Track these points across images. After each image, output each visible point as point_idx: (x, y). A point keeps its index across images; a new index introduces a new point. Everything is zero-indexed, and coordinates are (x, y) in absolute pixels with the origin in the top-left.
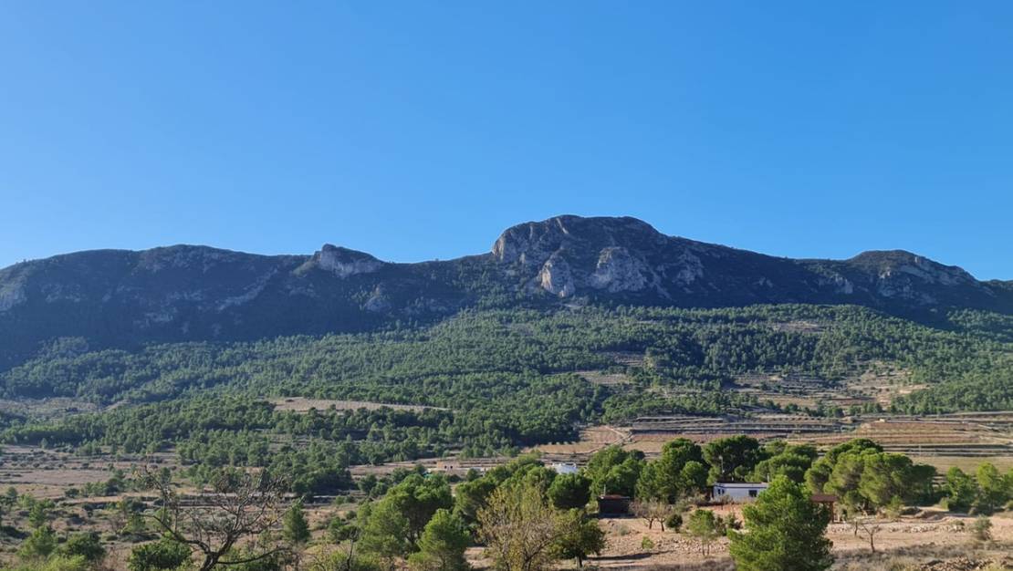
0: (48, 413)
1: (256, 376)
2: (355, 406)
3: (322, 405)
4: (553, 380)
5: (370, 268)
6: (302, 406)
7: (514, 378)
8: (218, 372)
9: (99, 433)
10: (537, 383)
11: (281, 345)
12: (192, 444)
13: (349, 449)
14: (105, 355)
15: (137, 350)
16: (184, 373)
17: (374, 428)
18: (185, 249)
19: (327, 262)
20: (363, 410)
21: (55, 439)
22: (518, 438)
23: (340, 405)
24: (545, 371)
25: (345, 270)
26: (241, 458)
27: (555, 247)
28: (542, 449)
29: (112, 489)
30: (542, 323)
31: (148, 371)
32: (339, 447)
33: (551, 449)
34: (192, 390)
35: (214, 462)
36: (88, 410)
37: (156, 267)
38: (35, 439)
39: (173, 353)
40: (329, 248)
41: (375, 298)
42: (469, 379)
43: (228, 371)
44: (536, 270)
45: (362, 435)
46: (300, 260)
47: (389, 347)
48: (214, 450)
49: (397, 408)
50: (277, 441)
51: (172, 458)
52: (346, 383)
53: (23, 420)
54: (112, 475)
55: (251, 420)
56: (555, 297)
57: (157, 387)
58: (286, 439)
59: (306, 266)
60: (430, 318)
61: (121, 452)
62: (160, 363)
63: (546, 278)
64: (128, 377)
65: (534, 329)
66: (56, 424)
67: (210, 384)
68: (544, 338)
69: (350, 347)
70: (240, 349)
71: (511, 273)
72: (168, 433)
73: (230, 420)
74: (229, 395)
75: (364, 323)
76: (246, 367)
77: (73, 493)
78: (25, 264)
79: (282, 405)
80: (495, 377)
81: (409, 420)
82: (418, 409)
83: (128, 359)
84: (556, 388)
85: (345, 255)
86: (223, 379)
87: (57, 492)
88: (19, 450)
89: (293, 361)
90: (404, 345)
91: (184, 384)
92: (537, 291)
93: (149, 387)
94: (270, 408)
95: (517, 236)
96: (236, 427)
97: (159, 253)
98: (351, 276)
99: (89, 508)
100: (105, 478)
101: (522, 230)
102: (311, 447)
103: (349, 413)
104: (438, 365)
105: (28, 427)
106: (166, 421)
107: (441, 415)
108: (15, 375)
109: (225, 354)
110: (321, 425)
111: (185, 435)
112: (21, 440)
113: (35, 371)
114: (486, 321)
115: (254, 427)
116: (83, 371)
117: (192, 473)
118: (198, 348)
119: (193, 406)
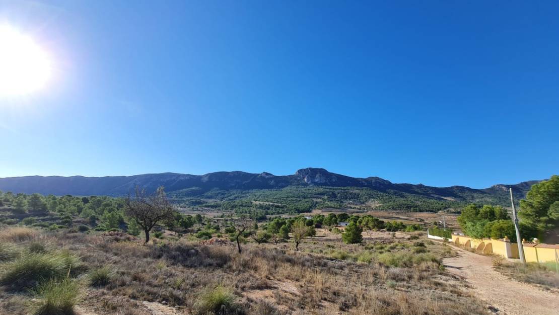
0: (211, 202)
1: (249, 197)
2: (268, 203)
3: (261, 203)
4: (306, 200)
5: (271, 177)
6: (258, 203)
7: (299, 199)
8: (242, 195)
9: (220, 206)
10: (303, 200)
11: (254, 191)
12: (237, 209)
13: (266, 212)
14: (222, 191)
15: (228, 191)
16: (236, 195)
17: (271, 208)
18: (237, 172)
19: (263, 175)
20: (269, 204)
21: (212, 207)
22: (299, 211)
23: (265, 203)
24: (305, 198)
25: (267, 177)
26: (246, 212)
27: (308, 174)
28: (304, 214)
29: (222, 217)
30: (305, 188)
31: (229, 195)
32: (264, 211)
33: (305, 214)
34: (237, 199)
35: (241, 213)
36: (219, 202)
37: (232, 175)
38: (208, 206)
39: (235, 191)
40: (264, 172)
41: (272, 182)
42: (290, 199)
43: (244, 195)
44: (304, 178)
45: (269, 209)
46: (258, 174)
47: (274, 192)
48: (241, 210)
49: (276, 204)
50: (253, 209)
51: (233, 211)
52: (266, 199)
53: (207, 203)
54: (222, 214)
55: (249, 205)
56: (307, 183)
57: (231, 198)
58: (255, 209)
59: (260, 175)
60: (283, 187)
61: (224, 210)
62: (232, 193)
63: (306, 180)
64: (226, 195)
65: (303, 190)
66: (213, 204)
67: (241, 197)
68: (305, 191)
69: (267, 192)
70: (247, 191)
71: (299, 178)
72: (233, 207)
73: (244, 205)
74: (244, 200)
75: (270, 187)
76: (247, 195)
77: (215, 217)
78: (209, 174)
79: (254, 202)
80: (295, 199)
81: (278, 207)
82: (280, 204)
83: (226, 192)
84: (306, 202)
85: (267, 174)
86: (243, 197)
87: (212, 217)
88: (206, 208)
89: (256, 194)
90: (278, 192)
91: (236, 197)
92: (303, 182)
93: (230, 198)
94: (251, 203)
95: (300, 171)
96: (245, 206)
97: (233, 172)
98: (268, 178)
99: (218, 220)
100: (221, 215)
101: (301, 170)
102: (259, 211)
103: (267, 205)
104: (284, 196)
105: (207, 204)
106: (232, 204)
107: (284, 206)
108: (206, 194)
109: (244, 192)
110: (261, 207)
111: (236, 207)
112: (206, 206)
113: (209, 194)
114: (294, 188)
115: (249, 206)
116: (218, 194)
117: (237, 215)
118: (239, 191)
119: (237, 202)
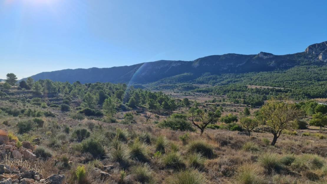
0: (203, 87)
1: (244, 80)
2: (266, 87)
3: (258, 87)
4: (321, 83)
5: (271, 57)
6: (254, 87)
7: (310, 82)
8: (236, 80)
9: (212, 91)
10: (317, 83)
11: (250, 74)
12: (230, 94)
13: (264, 97)
14: (213, 76)
15: (220, 75)
16: (229, 80)
17: (271, 92)
18: (230, 54)
19: (261, 56)
20: (268, 88)
21: (204, 92)
22: (309, 96)
23: (263, 87)
24: (319, 80)
25: (265, 57)
26: (240, 97)
27: (324, 49)
28: (317, 99)
29: (213, 102)
30: (319, 69)
31: (222, 79)
32: (262, 96)
33: (319, 99)
34: (231, 83)
35: (234, 98)
36: (210, 86)
37: (224, 58)
38: (200, 91)
39: (227, 75)
40: (262, 53)
41: (272, 63)
42: (297, 82)
43: (238, 79)
44: (317, 55)
45: (268, 94)
46: (255, 55)
47: (275, 74)
48: (234, 95)
49: (277, 88)
50: (248, 94)
51: (226, 96)
52: (265, 82)
53: (198, 88)
54: (214, 99)
55: (244, 89)
56: (323, 62)
57: (224, 82)
58: (250, 94)
59: (256, 57)
60: (286, 68)
61: (216, 95)
62: (224, 78)
63: (320, 57)
64: (218, 80)
65: (316, 70)
66: (204, 89)
67: (234, 82)
68: (319, 72)
69: (266, 74)
70: (241, 75)
71: (310, 56)
72: (225, 91)
73: (238, 89)
74: (238, 84)
75: (270, 69)
76: (242, 79)
77: (206, 102)
78: (199, 59)
79: (249, 87)
80: (304, 81)
81: (280, 91)
82: (282, 89)
83: (218, 77)
84: (322, 85)
85: (265, 54)
86: (237, 81)
87: (203, 102)
88: (197, 93)
89: (252, 77)
90: (280, 74)
91: (229, 82)
92: (317, 61)
93: (222, 82)
94: (247, 87)
95: (312, 47)
96: (239, 91)
97: (225, 55)
98: (267, 59)
99: (207, 105)
100: (212, 99)
101: (314, 46)
102: (255, 96)
103: (265, 89)
104: (288, 79)
105: (199, 89)
106: (225, 89)
107: (288, 90)
108: (198, 79)
109: (238, 76)
110: (258, 91)
111: (228, 92)
112: (198, 92)
113: (201, 79)
114: (302, 68)
115: (243, 91)
116: (210, 79)
117: (229, 100)
118: (232, 75)
119: (231, 86)
